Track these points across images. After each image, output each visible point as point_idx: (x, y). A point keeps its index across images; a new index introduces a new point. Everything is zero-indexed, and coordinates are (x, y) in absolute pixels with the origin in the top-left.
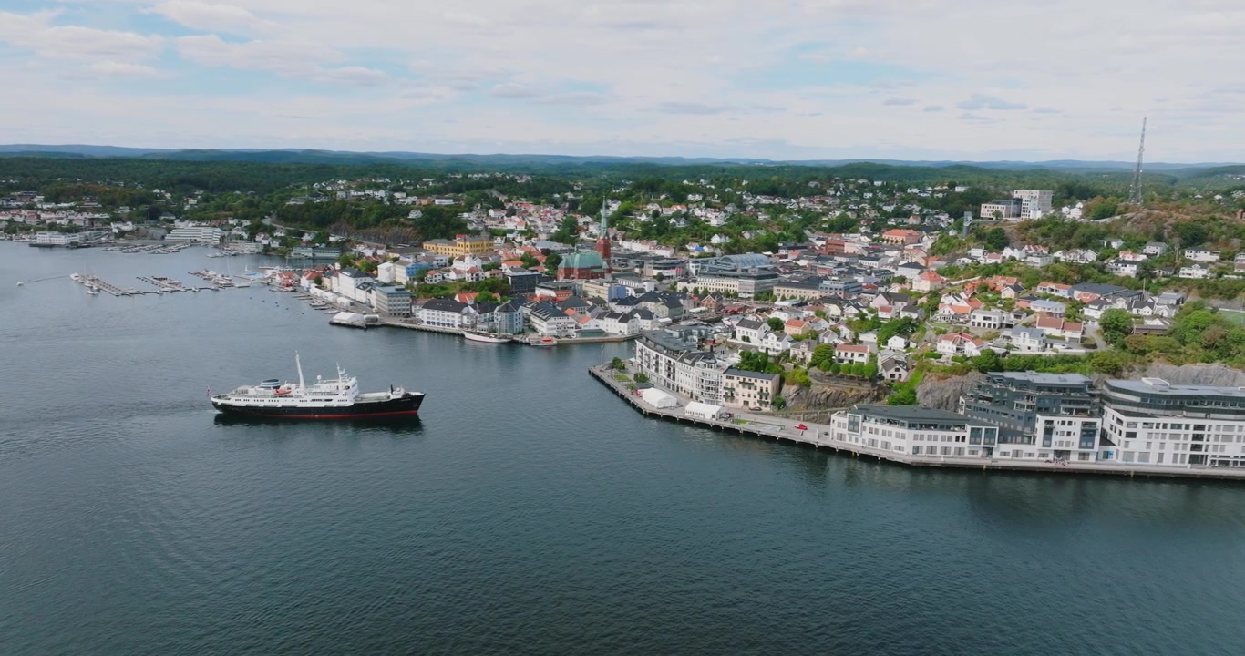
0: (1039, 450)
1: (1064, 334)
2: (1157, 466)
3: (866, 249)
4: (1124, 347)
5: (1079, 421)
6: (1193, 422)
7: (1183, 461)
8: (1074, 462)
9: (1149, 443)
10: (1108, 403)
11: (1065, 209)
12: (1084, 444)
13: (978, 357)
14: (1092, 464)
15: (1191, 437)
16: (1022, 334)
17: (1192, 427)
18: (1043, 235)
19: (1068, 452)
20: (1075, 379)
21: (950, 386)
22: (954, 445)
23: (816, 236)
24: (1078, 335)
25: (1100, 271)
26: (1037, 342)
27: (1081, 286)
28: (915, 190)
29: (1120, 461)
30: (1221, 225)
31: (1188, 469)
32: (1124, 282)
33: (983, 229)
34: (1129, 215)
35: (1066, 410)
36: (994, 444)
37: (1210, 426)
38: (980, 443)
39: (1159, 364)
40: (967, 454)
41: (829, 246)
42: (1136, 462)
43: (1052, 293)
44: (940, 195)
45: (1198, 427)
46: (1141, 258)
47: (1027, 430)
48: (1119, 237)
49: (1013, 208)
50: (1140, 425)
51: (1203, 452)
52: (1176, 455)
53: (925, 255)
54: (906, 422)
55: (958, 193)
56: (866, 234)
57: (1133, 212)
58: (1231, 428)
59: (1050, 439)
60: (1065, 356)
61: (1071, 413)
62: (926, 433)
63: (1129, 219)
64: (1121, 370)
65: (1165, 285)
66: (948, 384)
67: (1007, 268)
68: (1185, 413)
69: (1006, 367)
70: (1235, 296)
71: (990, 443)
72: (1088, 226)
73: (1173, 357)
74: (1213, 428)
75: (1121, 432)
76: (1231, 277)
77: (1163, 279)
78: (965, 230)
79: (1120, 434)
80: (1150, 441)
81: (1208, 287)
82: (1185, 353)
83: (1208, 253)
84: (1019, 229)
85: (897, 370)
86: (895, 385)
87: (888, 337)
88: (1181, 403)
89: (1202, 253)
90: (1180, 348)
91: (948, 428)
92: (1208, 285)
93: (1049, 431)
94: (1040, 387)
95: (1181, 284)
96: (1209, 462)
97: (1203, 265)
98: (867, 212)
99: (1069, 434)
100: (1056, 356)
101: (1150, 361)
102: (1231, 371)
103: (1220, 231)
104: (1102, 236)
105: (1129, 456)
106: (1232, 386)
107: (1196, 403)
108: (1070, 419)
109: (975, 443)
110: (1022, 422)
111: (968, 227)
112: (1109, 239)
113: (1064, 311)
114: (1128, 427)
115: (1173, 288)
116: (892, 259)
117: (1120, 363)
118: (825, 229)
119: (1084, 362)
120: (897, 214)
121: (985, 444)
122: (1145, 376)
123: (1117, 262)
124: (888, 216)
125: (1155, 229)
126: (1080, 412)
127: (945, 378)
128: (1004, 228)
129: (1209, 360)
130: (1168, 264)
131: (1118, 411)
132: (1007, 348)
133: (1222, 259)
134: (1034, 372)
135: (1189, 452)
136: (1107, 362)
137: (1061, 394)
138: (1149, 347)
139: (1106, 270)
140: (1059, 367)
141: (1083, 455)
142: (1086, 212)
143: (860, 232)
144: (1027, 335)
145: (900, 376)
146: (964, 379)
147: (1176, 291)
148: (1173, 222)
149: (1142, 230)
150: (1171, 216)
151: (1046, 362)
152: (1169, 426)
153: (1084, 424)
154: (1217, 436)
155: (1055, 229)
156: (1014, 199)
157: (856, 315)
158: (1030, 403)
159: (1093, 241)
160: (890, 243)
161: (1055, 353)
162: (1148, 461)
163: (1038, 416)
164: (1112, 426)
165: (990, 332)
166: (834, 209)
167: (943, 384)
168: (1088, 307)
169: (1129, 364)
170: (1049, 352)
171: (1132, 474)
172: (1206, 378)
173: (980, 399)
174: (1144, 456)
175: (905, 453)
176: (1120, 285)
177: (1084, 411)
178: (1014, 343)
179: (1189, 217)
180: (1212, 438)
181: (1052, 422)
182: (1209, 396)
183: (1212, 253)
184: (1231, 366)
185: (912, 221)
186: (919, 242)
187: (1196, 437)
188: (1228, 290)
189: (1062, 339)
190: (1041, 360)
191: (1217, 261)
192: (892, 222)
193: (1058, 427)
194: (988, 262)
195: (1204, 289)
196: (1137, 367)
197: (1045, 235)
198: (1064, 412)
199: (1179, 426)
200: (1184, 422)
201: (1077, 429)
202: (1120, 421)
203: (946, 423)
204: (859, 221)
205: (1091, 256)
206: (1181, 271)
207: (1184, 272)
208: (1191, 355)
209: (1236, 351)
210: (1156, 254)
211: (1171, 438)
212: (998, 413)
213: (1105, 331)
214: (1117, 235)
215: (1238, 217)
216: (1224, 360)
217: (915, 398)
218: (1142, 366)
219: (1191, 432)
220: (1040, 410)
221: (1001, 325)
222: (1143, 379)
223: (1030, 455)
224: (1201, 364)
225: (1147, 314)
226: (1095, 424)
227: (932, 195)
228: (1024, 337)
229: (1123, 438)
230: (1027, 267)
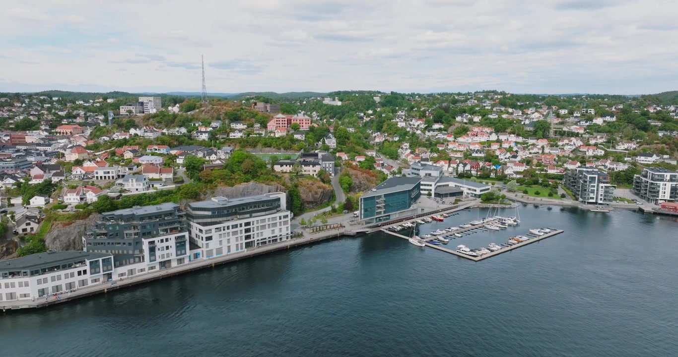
0: (148, 265)
1: (161, 177)
2: (227, 255)
3: (42, 139)
4: (200, 180)
5: (172, 237)
6: (243, 222)
7: (242, 248)
8: (175, 267)
9: (221, 241)
10: (192, 220)
11: (170, 108)
12: (179, 253)
13: (96, 202)
14: (188, 265)
15: (244, 231)
16: (130, 180)
17: (243, 225)
18: (158, 122)
19: (169, 261)
20: (168, 207)
21: (74, 230)
22: (77, 279)
23: (4, 134)
24: (171, 176)
25: (189, 138)
26: (142, 184)
27: (179, 148)
28: (81, 102)
29: (205, 258)
30: (246, 112)
31: (246, 252)
32: (202, 143)
33: (121, 121)
34: (203, 109)
35: (163, 230)
36: (112, 270)
37: (253, 222)
38: (99, 272)
39: (222, 188)
40: (90, 284)
41: (13, 140)
42: (215, 256)
43: (156, 151)
44: (98, 105)
45: (247, 224)
46: (209, 129)
47: (137, 252)
48: (199, 121)
49: (139, 108)
50: (213, 230)
51: (252, 240)
52: (237, 245)
53: (86, 140)
54: (28, 271)
55: (109, 103)
56: (46, 130)
57: (204, 107)
58: (264, 220)
59: (155, 255)
60: (162, 191)
61: (167, 232)
62: (49, 276)
63: (203, 111)
64: (199, 195)
65: (224, 143)
66: (72, 228)
67: (132, 141)
68: (238, 216)
69: (120, 206)
70: (257, 146)
71: (108, 270)
72: (182, 116)
73: (228, 181)
74: (255, 223)
75: (202, 238)
76: (253, 136)
77: (222, 140)
78: (110, 122)
79: (202, 240)
80: (221, 239)
81: (244, 142)
82: (234, 178)
83: (242, 124)
84: (143, 120)
85: (28, 224)
86: (27, 237)
87: (30, 198)
88: (236, 210)
89: (239, 124)
90: (231, 175)
91: (70, 266)
92: (244, 141)
93: (152, 250)
94: (142, 218)
95: (231, 142)
96: (256, 245)
97: (240, 131)
98: (45, 116)
99: (167, 248)
100: (156, 193)
101: (216, 186)
102: (260, 185)
103: (246, 115)
104: (191, 121)
105: (210, 253)
106: (261, 194)
107: (243, 209)
108: (166, 237)
109: (96, 273)
110: (132, 247)
111: (112, 120)
112: (195, 122)
113: (161, 161)
114: (206, 233)
115: (228, 144)
116: (63, 144)
117: (198, 191)
118: (12, 129)
119: (175, 193)
120: (69, 116)
121: (104, 271)
122: (214, 196)
123: (197, 133)
124: (62, 118)
125: (216, 115)
126: (172, 230)
127: (69, 224)
128: (134, 119)
129: (247, 181)
130: (224, 131)
131: (199, 223)
132: (120, 192)
133: (248, 127)
134: (139, 207)
135: (244, 241)
136: (190, 191)
137: (158, 220)
138: (215, 177)
139: (192, 137)
140: (159, 199)
141: (180, 261)
142: (181, 109)
143: (41, 129)
144: (134, 180)
145: (32, 229)
146: (87, 221)
147: (229, 146)
148: (224, 111)
149: (210, 116)
150: (223, 109)
151: (150, 198)
152: (231, 227)
153: (177, 238)
154: (258, 227)
155: (164, 118)
156: (139, 103)
157: (13, 185)
158: (136, 231)
159: (186, 124)
160: (62, 134)
161: (155, 191)
162: (222, 253)
163: (143, 240)
164: (196, 235)
165: (109, 182)
166: (19, 115)
167: (68, 229)
168: (178, 158)
169: (204, 190)
170: (151, 191)
171: (213, 265)
172: (248, 192)
173: (98, 235)
174: (219, 251)
175: (31, 298)
176: (201, 145)
177: (176, 228)
178: (126, 187)
179: (231, 109)
180: (255, 229)
181: (154, 242)
182: (250, 203)
183: (243, 125)
184: (259, 182)
185: (78, 120)
186: (83, 133)
187: (247, 231)
188: (253, 143)
189: (160, 180)
190: (146, 198)
191: (246, 128)
192: (65, 121)
193: (159, 245)
194: (120, 138)
195: (242, 143)
196: (208, 192)
197: (159, 122)
198: (162, 233)
199: (236, 226)
200: (238, 222)
201: (172, 243)
202: (201, 231)
203: (67, 262)
204: (40, 122)
205: (184, 130)
206: (230, 135)
207: (232, 135)
208: (238, 178)
209: (260, 173)
210: (217, 127)
211: (233, 235)
212: (113, 243)
213: (188, 171)
214: (198, 120)
215: (253, 108)
216: (255, 179)
217: (44, 245)
218: (212, 190)
219: (244, 228)
220: (144, 234)
221: (119, 176)
222: (213, 199)
223: (142, 270)
224: (244, 183)
225: (214, 159)
226: (184, 236)
227: (92, 105)
228: (132, 182)
229: (204, 242)
230: (145, 139)
